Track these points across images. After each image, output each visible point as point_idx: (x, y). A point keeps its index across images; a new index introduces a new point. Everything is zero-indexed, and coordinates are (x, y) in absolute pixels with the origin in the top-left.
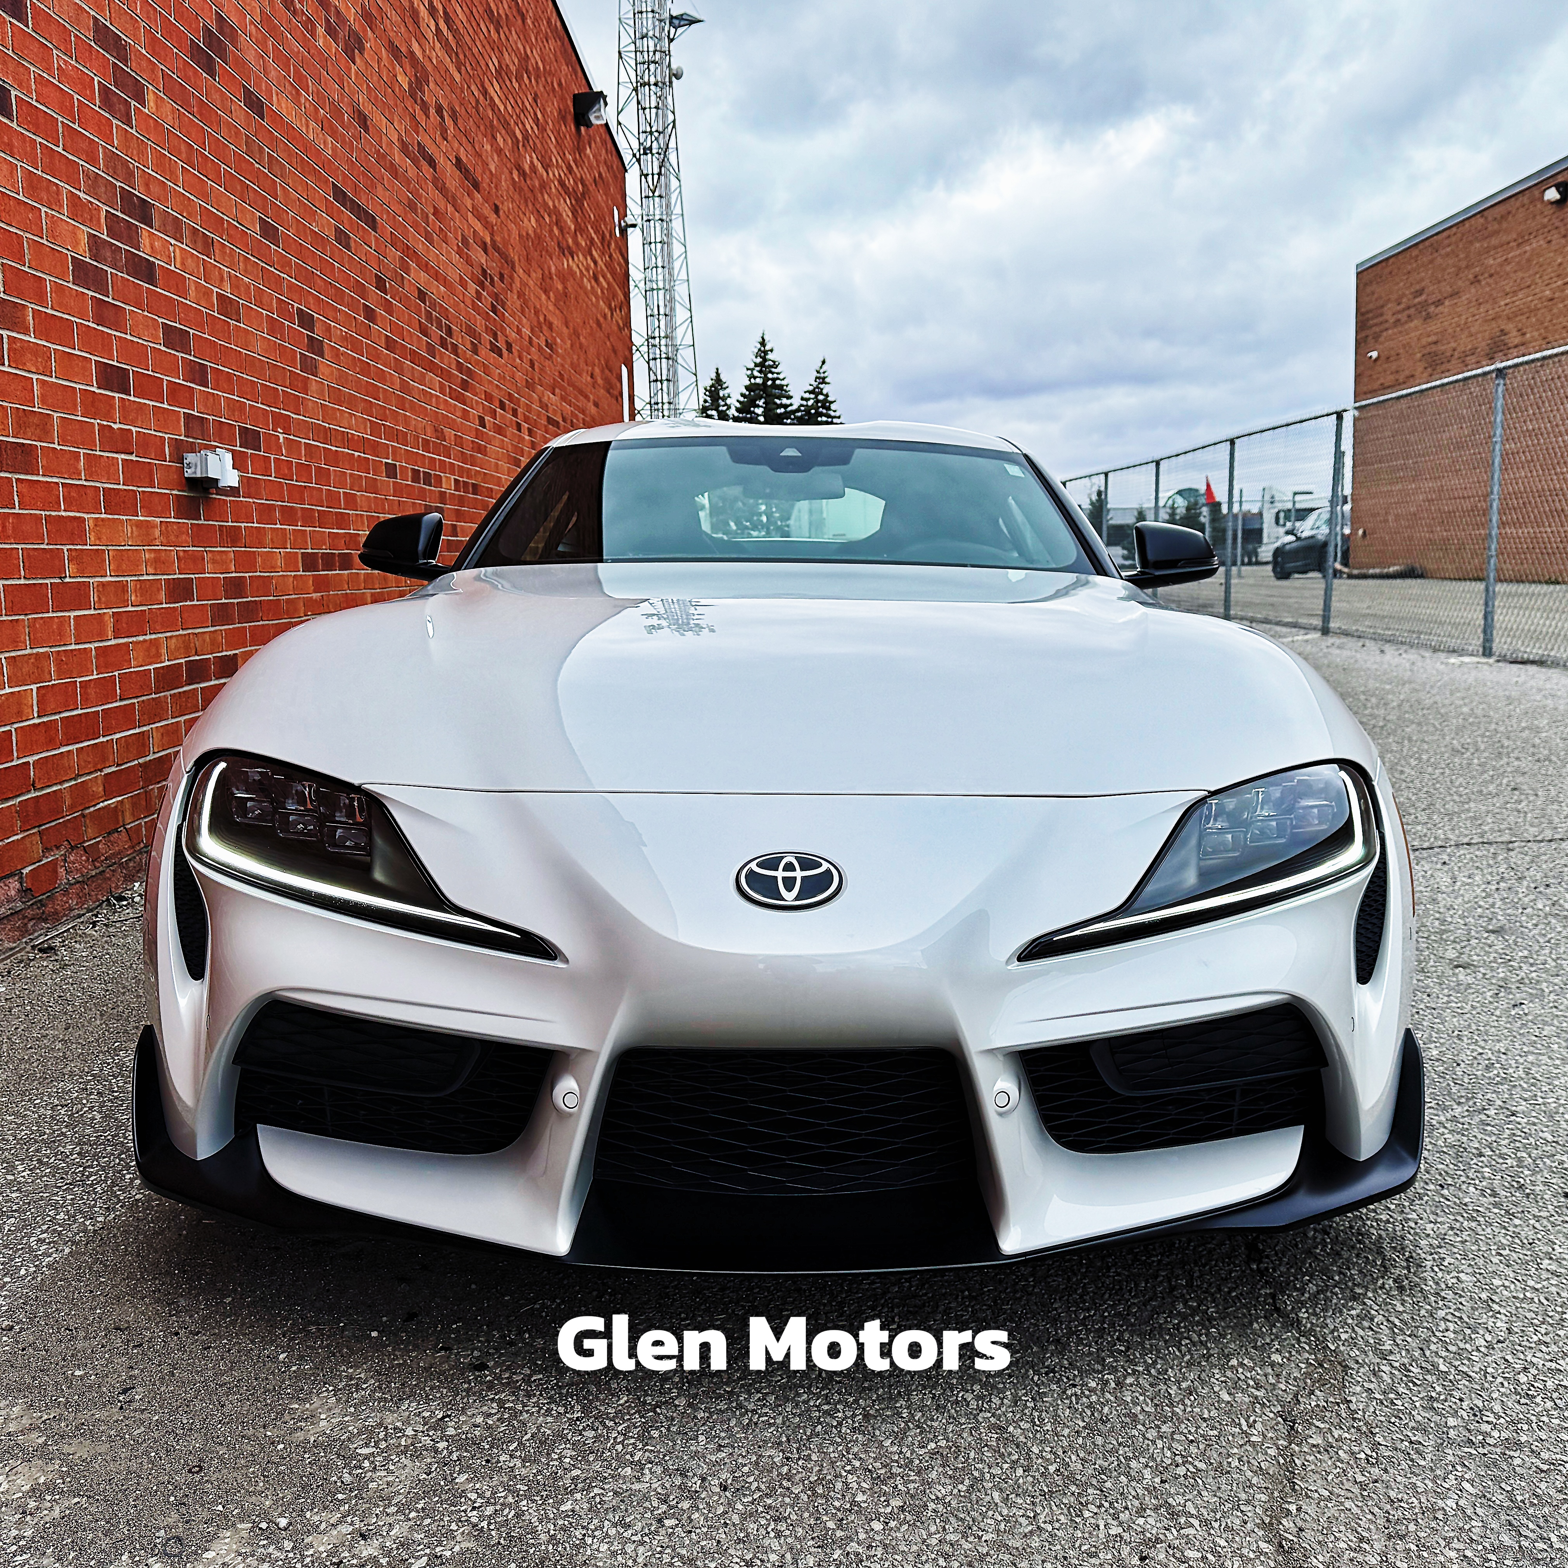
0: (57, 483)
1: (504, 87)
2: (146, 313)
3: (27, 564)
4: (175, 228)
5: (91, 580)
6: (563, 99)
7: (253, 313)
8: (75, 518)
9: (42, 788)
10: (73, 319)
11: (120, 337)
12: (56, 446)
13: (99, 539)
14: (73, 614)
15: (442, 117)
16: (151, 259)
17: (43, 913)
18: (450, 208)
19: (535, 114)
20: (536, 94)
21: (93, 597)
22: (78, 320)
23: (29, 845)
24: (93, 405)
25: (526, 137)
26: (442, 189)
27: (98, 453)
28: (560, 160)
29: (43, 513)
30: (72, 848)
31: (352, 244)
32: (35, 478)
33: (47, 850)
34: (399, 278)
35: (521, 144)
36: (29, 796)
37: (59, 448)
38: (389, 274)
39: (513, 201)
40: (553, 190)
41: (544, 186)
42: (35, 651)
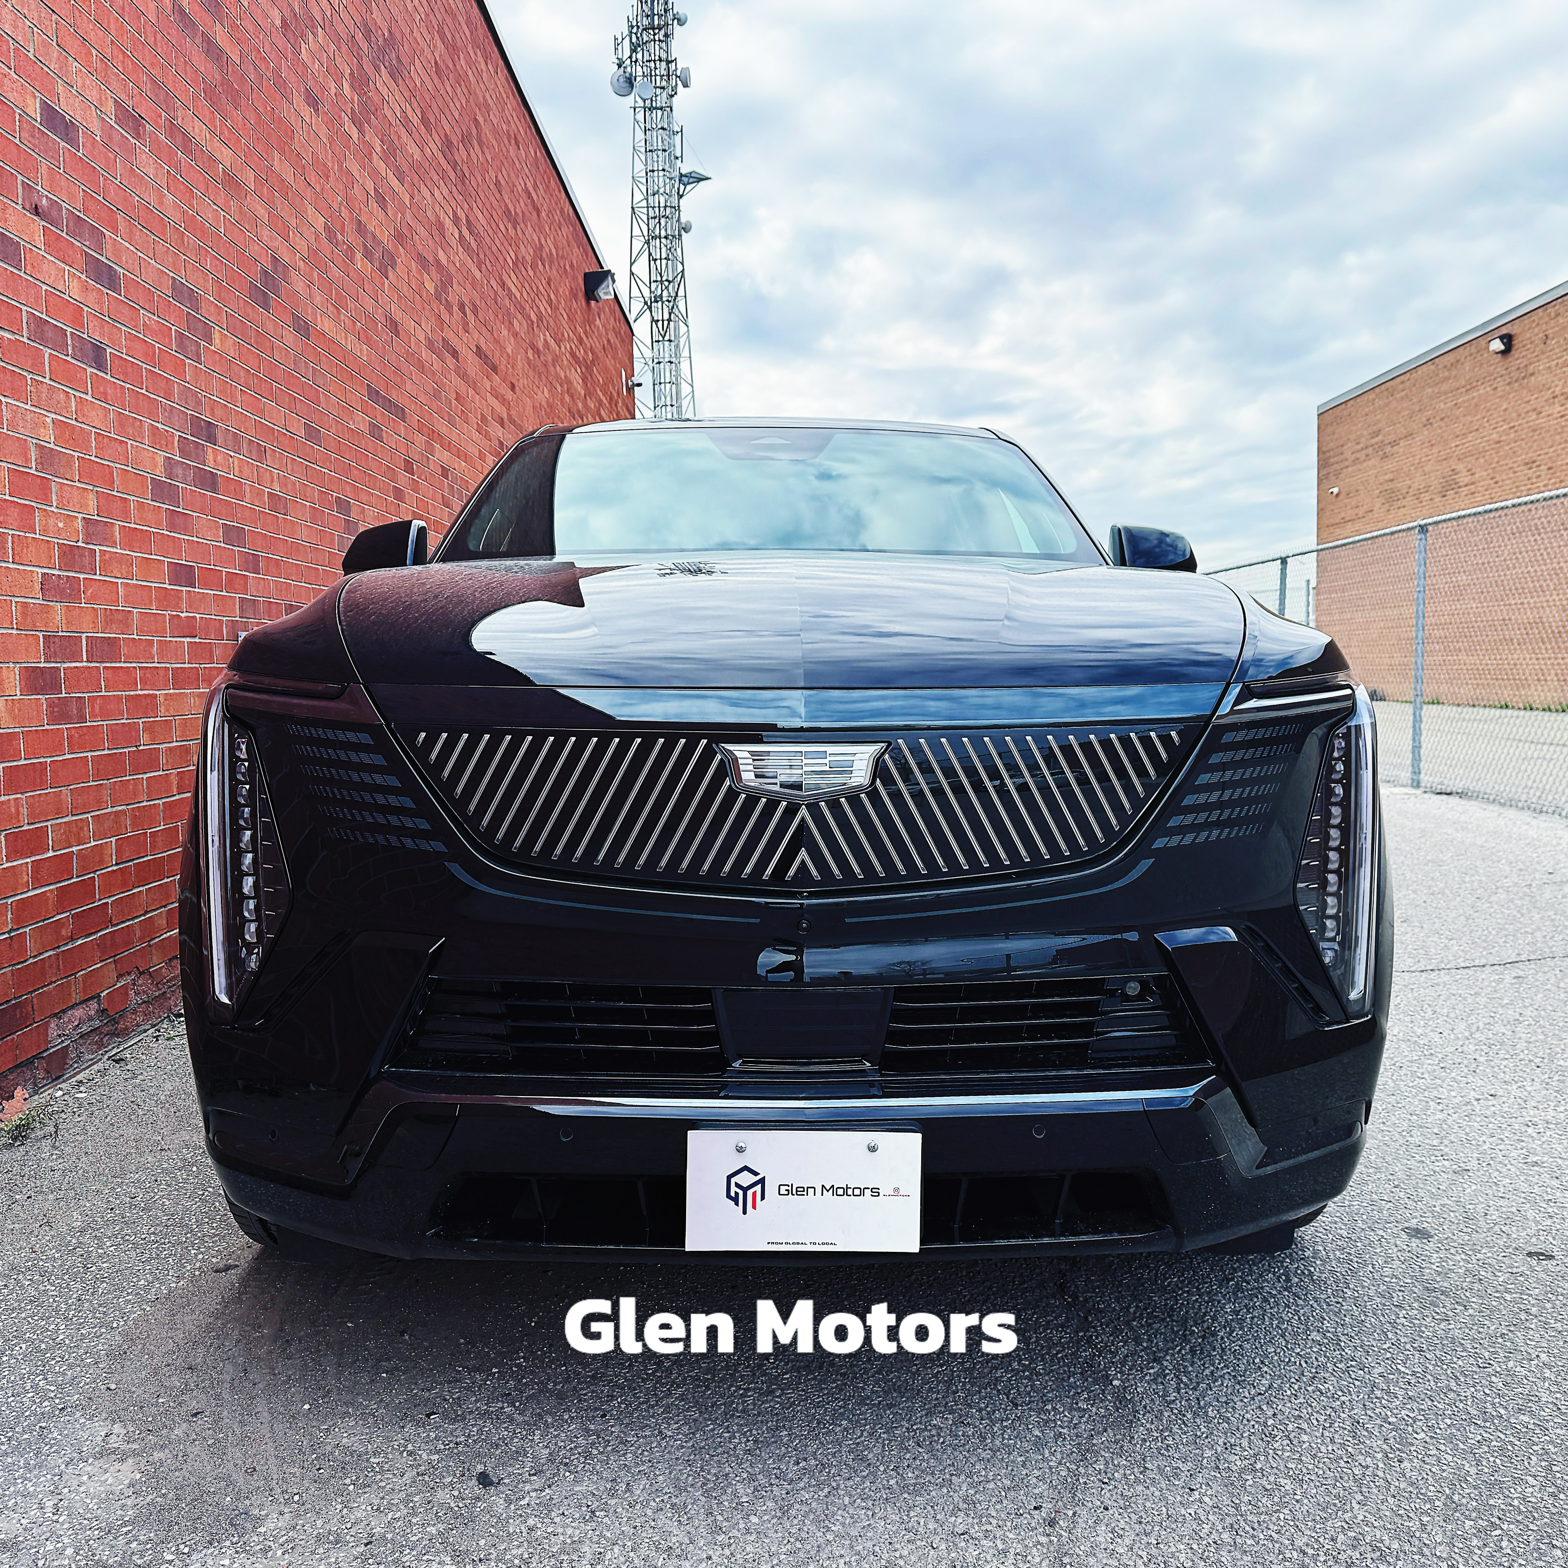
0: (135, 668)
1: (520, 277)
2: (209, 517)
3: (110, 737)
4: (236, 443)
5: (161, 746)
6: (575, 278)
7: (298, 506)
8: (149, 695)
9: (117, 924)
10: (151, 529)
11: (188, 540)
12: (135, 636)
13: (168, 710)
14: (145, 776)
15: (464, 313)
16: (214, 471)
17: (116, 1029)
18: (471, 391)
19: (549, 296)
20: (549, 278)
21: (162, 760)
22: (154, 530)
23: (106, 972)
24: (167, 599)
25: (540, 318)
26: (464, 376)
27: (168, 639)
28: (571, 333)
29: (124, 693)
30: (141, 973)
31: (384, 435)
32: (118, 665)
33: (120, 976)
34: (425, 460)
35: (535, 325)
36: (108, 931)
37: (137, 638)
38: (416, 458)
39: (528, 377)
40: (565, 362)
41: (556, 360)
42: (114, 809)
